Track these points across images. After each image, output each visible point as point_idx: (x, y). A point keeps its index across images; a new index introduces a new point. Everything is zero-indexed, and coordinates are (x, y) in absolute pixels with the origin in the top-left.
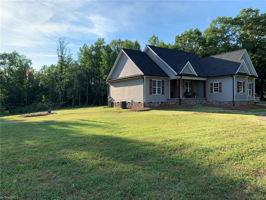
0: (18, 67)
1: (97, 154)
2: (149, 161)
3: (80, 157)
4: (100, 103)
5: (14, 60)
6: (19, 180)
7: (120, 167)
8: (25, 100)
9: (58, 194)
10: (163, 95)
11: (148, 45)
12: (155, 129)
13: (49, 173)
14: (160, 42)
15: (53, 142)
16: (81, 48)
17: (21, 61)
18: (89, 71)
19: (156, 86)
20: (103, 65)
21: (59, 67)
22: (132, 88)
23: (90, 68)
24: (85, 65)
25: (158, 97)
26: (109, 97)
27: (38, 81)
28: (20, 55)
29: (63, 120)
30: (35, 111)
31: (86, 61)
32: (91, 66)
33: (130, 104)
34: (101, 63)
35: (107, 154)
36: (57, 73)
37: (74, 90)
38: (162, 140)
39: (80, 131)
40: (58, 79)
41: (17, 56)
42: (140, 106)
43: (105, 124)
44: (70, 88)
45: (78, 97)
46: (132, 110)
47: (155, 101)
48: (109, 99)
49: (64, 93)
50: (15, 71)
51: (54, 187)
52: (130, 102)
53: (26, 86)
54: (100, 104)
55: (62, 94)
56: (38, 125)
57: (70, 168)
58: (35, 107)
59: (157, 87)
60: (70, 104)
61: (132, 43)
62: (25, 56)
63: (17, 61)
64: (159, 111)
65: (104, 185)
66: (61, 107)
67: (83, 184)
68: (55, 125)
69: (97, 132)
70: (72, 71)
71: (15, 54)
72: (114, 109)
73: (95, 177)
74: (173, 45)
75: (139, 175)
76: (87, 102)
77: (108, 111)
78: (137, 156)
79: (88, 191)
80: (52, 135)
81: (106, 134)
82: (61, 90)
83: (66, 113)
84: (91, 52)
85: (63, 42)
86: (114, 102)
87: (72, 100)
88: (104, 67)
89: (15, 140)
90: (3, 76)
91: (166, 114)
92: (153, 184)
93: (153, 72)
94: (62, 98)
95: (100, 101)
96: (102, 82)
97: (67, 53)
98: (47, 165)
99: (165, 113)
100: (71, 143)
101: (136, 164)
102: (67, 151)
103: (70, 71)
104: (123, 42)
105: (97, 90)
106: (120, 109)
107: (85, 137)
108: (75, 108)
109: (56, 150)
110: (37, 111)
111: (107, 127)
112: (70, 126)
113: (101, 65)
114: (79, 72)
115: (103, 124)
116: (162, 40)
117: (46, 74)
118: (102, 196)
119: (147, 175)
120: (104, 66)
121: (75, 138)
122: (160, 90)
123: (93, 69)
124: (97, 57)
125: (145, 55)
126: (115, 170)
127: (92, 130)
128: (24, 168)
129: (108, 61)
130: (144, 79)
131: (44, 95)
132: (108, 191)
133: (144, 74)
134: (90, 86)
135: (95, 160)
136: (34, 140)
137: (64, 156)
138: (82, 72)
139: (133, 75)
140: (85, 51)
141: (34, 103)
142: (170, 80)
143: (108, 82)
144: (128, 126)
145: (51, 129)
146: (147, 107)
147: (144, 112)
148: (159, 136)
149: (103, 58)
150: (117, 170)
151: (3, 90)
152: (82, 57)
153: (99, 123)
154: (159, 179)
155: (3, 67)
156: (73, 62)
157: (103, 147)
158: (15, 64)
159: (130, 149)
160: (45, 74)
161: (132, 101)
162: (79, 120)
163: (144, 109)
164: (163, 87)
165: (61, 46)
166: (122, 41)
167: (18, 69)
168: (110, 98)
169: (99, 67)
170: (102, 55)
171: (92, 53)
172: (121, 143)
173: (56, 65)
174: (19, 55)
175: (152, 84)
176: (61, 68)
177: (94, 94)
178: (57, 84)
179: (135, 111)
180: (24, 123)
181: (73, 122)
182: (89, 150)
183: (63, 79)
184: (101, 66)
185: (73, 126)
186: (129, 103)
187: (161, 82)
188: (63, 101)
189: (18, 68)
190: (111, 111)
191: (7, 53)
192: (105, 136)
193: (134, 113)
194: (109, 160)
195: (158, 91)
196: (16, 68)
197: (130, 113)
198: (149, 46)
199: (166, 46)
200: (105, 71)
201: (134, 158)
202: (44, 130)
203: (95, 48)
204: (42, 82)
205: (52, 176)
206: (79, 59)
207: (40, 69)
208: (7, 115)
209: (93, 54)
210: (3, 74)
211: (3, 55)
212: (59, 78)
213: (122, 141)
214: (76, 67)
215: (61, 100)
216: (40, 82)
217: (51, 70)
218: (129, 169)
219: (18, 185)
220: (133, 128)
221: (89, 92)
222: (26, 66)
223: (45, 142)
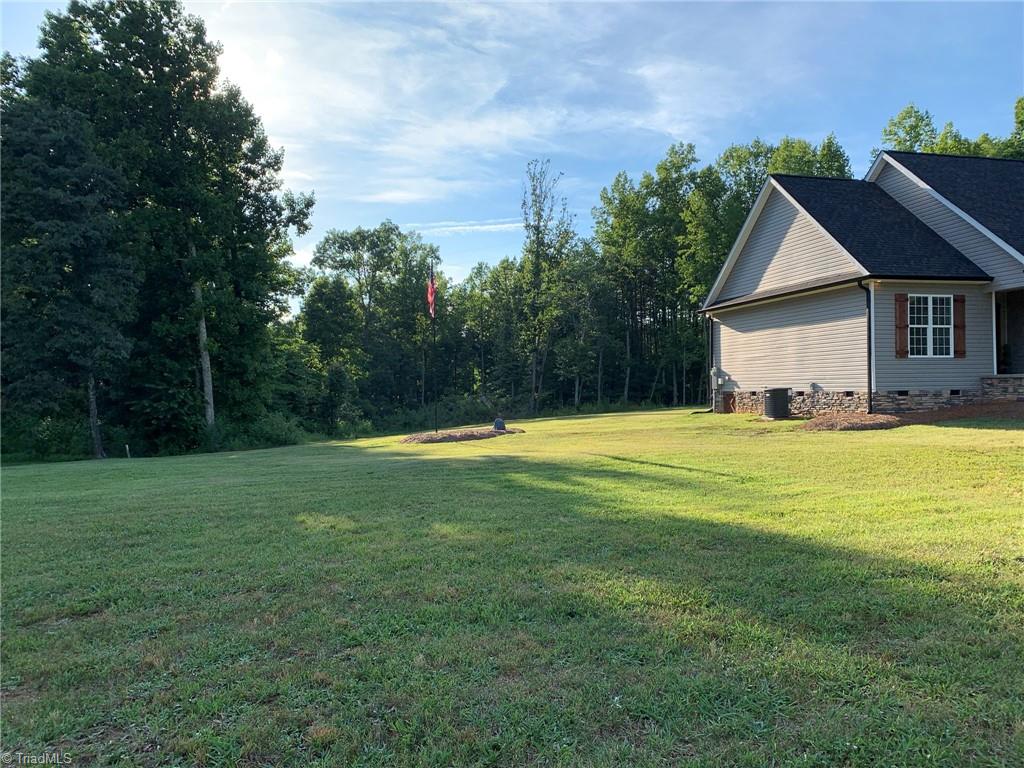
0: (397, 273)
1: (692, 592)
2: (928, 641)
3: (630, 598)
4: (675, 393)
5: (385, 251)
6: (429, 657)
7: (794, 652)
8: (420, 386)
9: (567, 726)
10: (960, 361)
11: (886, 152)
12: (932, 506)
13: (527, 645)
14: (941, 131)
15: (527, 534)
16: (605, 189)
17: (405, 254)
18: (634, 274)
19: (926, 323)
20: (688, 247)
21: (529, 266)
22: (814, 331)
23: (639, 262)
24: (620, 253)
25: (935, 371)
26: (713, 371)
27: (459, 318)
28: (404, 232)
29: (547, 454)
30: (450, 423)
31: (625, 239)
32: (643, 256)
33: (804, 400)
34: (680, 239)
35: (734, 597)
36: (521, 287)
37: (581, 350)
38: (976, 557)
39: (613, 498)
40: (526, 310)
41: (395, 237)
42: (852, 408)
43: (707, 478)
44: (568, 340)
45: (592, 372)
46: (816, 425)
47: (921, 388)
48: (714, 379)
49: (544, 360)
50: (390, 288)
51: (550, 698)
52: (807, 390)
53: (423, 339)
54: (675, 399)
55: (539, 363)
56: (467, 472)
57: (596, 634)
58: (451, 410)
59: (930, 327)
60: (565, 400)
61: (812, 148)
62: (419, 234)
63: (395, 254)
64: (943, 428)
65: (739, 718)
66: (534, 408)
67: (653, 704)
68: (526, 472)
69: (679, 507)
70: (573, 277)
71: (389, 230)
72: (737, 418)
73: (699, 682)
74: (1003, 140)
75: (886, 695)
76: (626, 393)
77: (711, 429)
78: (867, 615)
79: (678, 734)
80: (518, 509)
81: (720, 516)
82: (535, 350)
83: (556, 432)
84: (645, 199)
85: (542, 173)
86: (736, 390)
87: (571, 382)
88: (694, 254)
89: (404, 520)
90: (355, 306)
91: (976, 443)
92: (962, 745)
93: (912, 262)
94: (538, 377)
95: (675, 389)
96: (682, 314)
97: (557, 215)
98: (515, 615)
99: (974, 440)
100: (590, 541)
101: (865, 649)
102: (580, 570)
103: (568, 277)
104: (771, 150)
105: (663, 347)
106: (763, 421)
107: (636, 522)
108: (583, 412)
109: (541, 563)
110: (457, 424)
111: (719, 489)
112: (574, 478)
113: (684, 247)
114: (599, 279)
115: (700, 475)
116: (951, 124)
117: (486, 294)
118: (736, 761)
119: (923, 701)
120: (692, 250)
121: (601, 522)
122: (948, 340)
123: (649, 266)
124: (667, 219)
125: (872, 192)
126: (775, 662)
127: (657, 496)
128: (442, 617)
129: (711, 231)
130: (868, 292)
131: (479, 367)
132: (755, 742)
133: (868, 273)
134: (638, 332)
135: (686, 616)
136: (461, 520)
137: (570, 588)
138: (609, 280)
139: (818, 280)
140: (621, 202)
141: (446, 395)
142: (996, 293)
143: (711, 313)
144: (806, 488)
145: (511, 487)
146: (884, 412)
147: (870, 431)
148: (958, 539)
149: (690, 222)
150: (784, 664)
151: (355, 354)
152: (610, 222)
153: (684, 472)
154: (986, 725)
155: (354, 275)
156: (576, 245)
157: (714, 567)
158: (389, 263)
159: (831, 584)
160: (482, 295)
161: (814, 386)
162: (606, 456)
163: (870, 419)
164: (960, 327)
165: (535, 190)
166: (769, 145)
167: (399, 280)
168: (720, 373)
169: (673, 256)
170: (687, 209)
171: (647, 205)
172: (787, 556)
173: (519, 261)
174: (400, 233)
175: (905, 311)
176: (537, 271)
177: (653, 363)
178: (521, 329)
179: (831, 427)
180: (425, 462)
181: (586, 466)
182: (658, 573)
183: (543, 308)
184: (680, 252)
185: (587, 480)
186: (801, 394)
187: (948, 303)
188: (543, 388)
189: (397, 277)
190: (724, 427)
191: (366, 229)
192: (712, 525)
193: (826, 435)
194: (743, 619)
195: (935, 344)
196: (391, 278)
197: (806, 436)
198: (890, 153)
199: (968, 149)
200: (696, 270)
201: (852, 623)
202: (490, 487)
203: (657, 184)
204: (473, 323)
205: (538, 656)
206: (597, 231)
207: (467, 276)
208: (366, 434)
209: (651, 209)
210: (356, 300)
211: (353, 236)
212: (528, 305)
213: (790, 550)
214: (587, 264)
215: (534, 386)
216: (464, 322)
217: (501, 280)
218: (840, 668)
219: (429, 675)
220: (828, 497)
221: (633, 355)
222: (421, 270)
223: (500, 530)
